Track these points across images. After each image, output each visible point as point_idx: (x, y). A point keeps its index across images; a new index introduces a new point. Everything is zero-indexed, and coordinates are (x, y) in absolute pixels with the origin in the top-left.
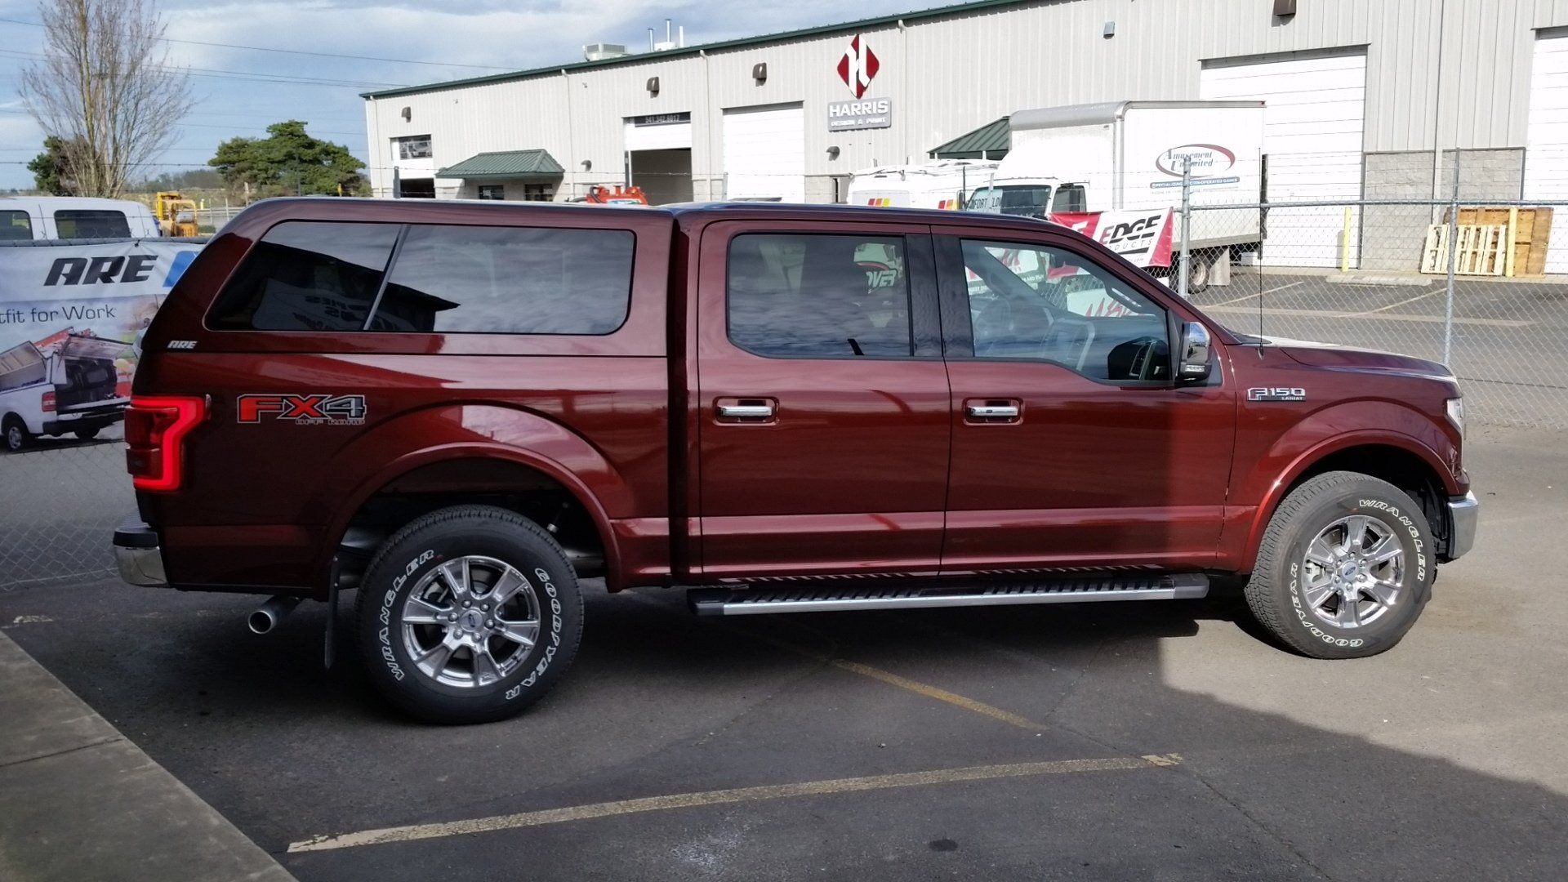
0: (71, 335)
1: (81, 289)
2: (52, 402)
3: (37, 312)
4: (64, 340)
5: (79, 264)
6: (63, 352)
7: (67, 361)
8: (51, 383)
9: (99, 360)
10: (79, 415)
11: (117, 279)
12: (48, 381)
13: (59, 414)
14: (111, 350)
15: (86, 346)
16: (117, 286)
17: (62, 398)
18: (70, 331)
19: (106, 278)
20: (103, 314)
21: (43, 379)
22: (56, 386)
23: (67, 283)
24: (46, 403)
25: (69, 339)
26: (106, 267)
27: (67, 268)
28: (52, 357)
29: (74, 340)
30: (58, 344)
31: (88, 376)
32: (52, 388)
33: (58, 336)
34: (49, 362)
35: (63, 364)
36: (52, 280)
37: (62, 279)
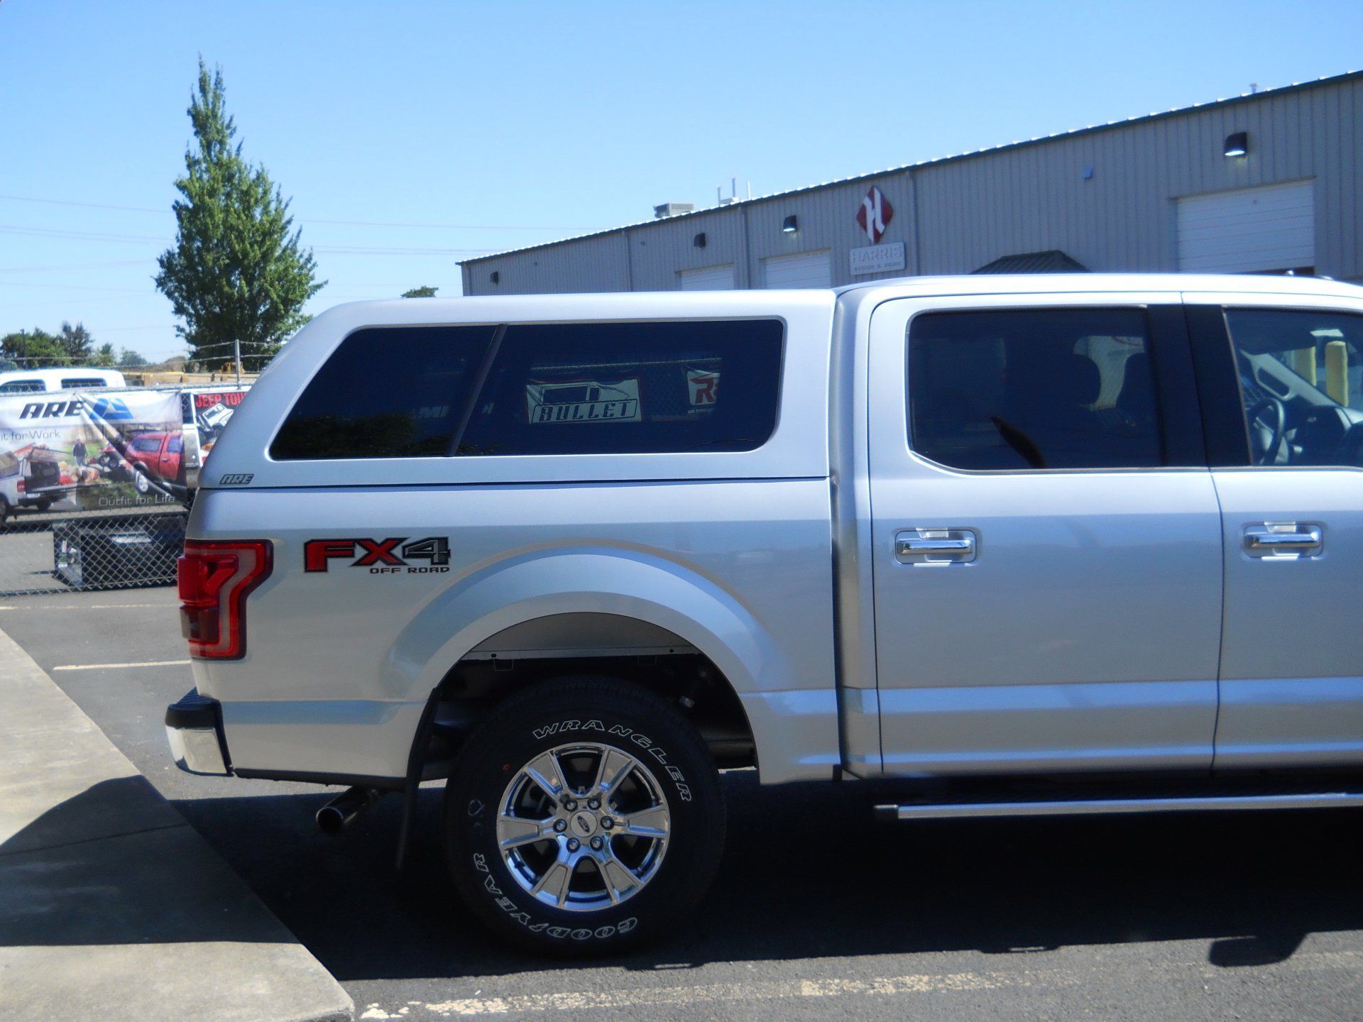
0: (34, 448)
1: (40, 420)
2: (23, 487)
3: (13, 433)
4: (30, 451)
5: (39, 408)
6: (29, 458)
7: (31, 463)
8: (22, 475)
9: (50, 463)
10: (39, 495)
11: (62, 414)
12: (20, 474)
13: (27, 493)
14: (57, 457)
15: (44, 454)
16: (62, 419)
17: (28, 485)
18: (34, 445)
19: (55, 414)
20: (53, 435)
21: (17, 473)
22: (25, 478)
23: (32, 417)
24: (20, 487)
25: (33, 450)
26: (55, 408)
27: (33, 409)
28: (23, 461)
29: (36, 451)
30: (27, 452)
31: (43, 472)
32: (23, 479)
33: (26, 448)
34: (21, 464)
35: (29, 464)
36: (24, 415)
37: (30, 415)
